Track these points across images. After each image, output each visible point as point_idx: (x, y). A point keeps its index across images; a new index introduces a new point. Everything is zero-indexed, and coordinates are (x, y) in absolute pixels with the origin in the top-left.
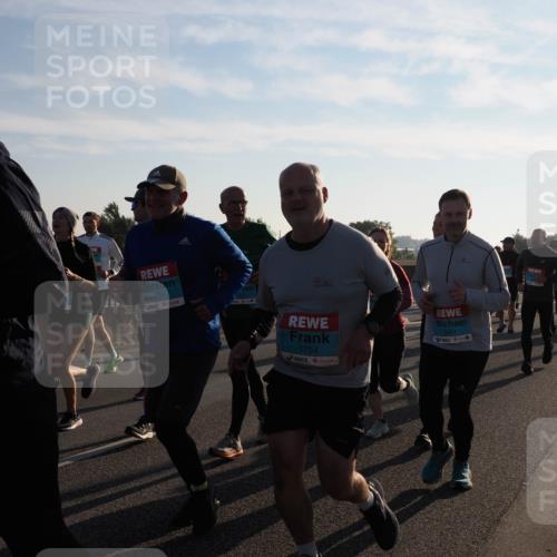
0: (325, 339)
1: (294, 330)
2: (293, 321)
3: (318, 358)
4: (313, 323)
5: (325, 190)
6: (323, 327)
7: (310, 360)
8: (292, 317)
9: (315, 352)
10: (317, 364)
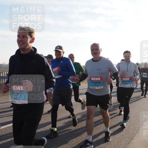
0: (100, 83)
1: (93, 81)
2: (92, 79)
3: (98, 87)
4: (97, 79)
5: (101, 49)
6: (99, 80)
7: (96, 88)
8: (92, 78)
9: (98, 86)
10: (98, 89)
